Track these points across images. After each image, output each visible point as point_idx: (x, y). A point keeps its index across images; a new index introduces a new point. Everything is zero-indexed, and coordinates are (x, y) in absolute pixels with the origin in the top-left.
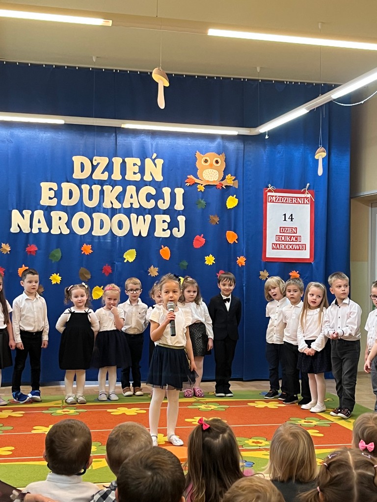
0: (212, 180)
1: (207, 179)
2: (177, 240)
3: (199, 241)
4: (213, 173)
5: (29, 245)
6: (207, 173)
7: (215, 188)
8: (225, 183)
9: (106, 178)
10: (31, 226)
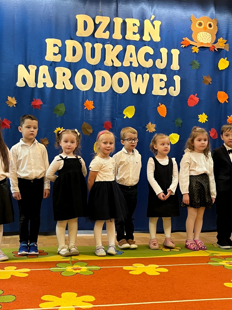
0: (206, 42)
1: (201, 42)
2: (173, 98)
3: (193, 100)
4: (206, 35)
5: (34, 99)
6: (201, 36)
7: (208, 50)
8: (217, 46)
9: (107, 38)
10: (36, 81)
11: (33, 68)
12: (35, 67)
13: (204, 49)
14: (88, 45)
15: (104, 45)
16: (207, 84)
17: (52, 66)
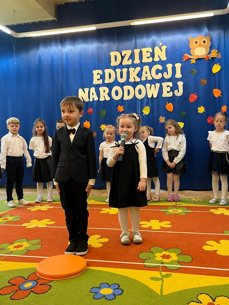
0: (201, 55)
1: (197, 55)
2: (178, 98)
3: (193, 97)
4: (201, 50)
6: (197, 51)
7: (203, 60)
8: (211, 56)
9: (130, 64)
10: (89, 97)
11: (87, 90)
12: (88, 89)
13: (200, 60)
14: (118, 71)
15: (128, 68)
16: (203, 85)
17: (97, 87)
